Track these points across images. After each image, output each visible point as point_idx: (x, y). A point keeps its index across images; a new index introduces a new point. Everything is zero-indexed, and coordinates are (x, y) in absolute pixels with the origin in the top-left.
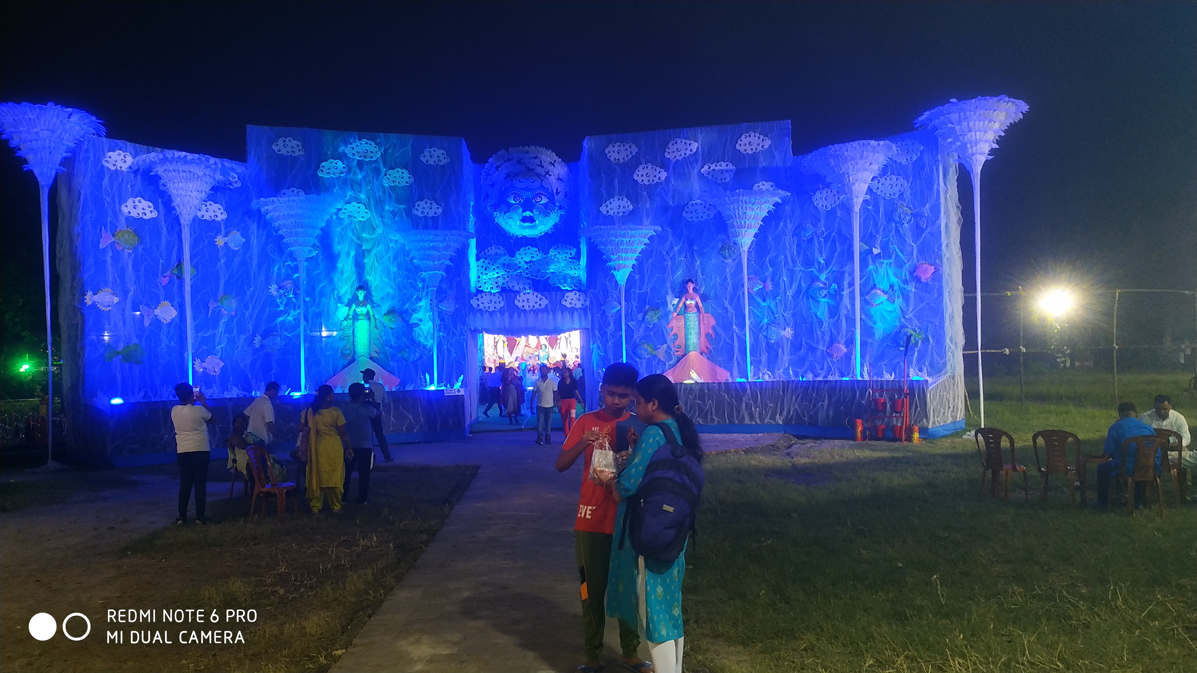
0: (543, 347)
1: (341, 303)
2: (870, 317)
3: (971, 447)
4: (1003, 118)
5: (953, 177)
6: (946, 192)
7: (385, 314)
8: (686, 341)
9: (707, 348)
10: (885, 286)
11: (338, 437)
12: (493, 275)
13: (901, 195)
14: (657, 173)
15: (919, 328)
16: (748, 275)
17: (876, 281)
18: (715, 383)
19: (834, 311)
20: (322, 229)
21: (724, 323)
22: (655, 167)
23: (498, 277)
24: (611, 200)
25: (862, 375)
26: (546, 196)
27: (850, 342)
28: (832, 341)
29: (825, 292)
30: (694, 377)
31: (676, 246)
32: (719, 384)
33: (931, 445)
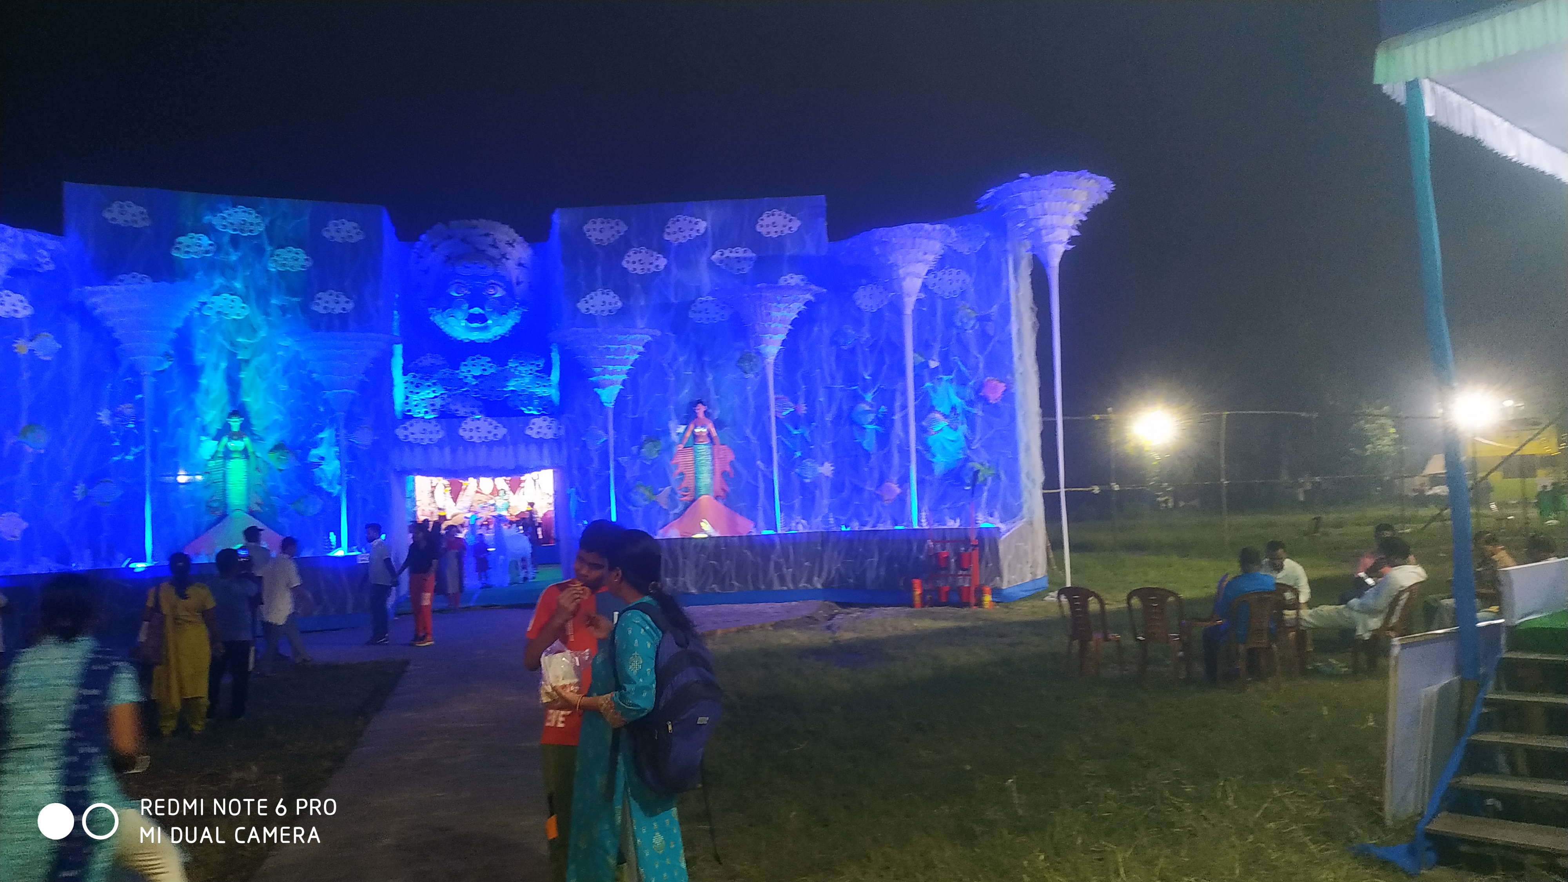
0: (501, 493)
1: (207, 435)
2: (928, 448)
3: (1054, 612)
4: (1084, 199)
5: (1025, 270)
6: (1017, 290)
7: (271, 451)
8: (695, 482)
9: (724, 490)
10: (946, 409)
11: (204, 626)
12: (427, 394)
13: (963, 293)
14: (652, 260)
15: (989, 462)
16: (775, 395)
17: (934, 403)
18: (734, 537)
19: (883, 439)
20: (178, 331)
21: (745, 458)
22: (650, 251)
23: (436, 397)
24: (593, 294)
25: (919, 522)
26: (502, 287)
27: (904, 481)
28: (882, 480)
29: (871, 417)
30: (707, 529)
31: (681, 355)
32: (740, 537)
33: (1007, 610)
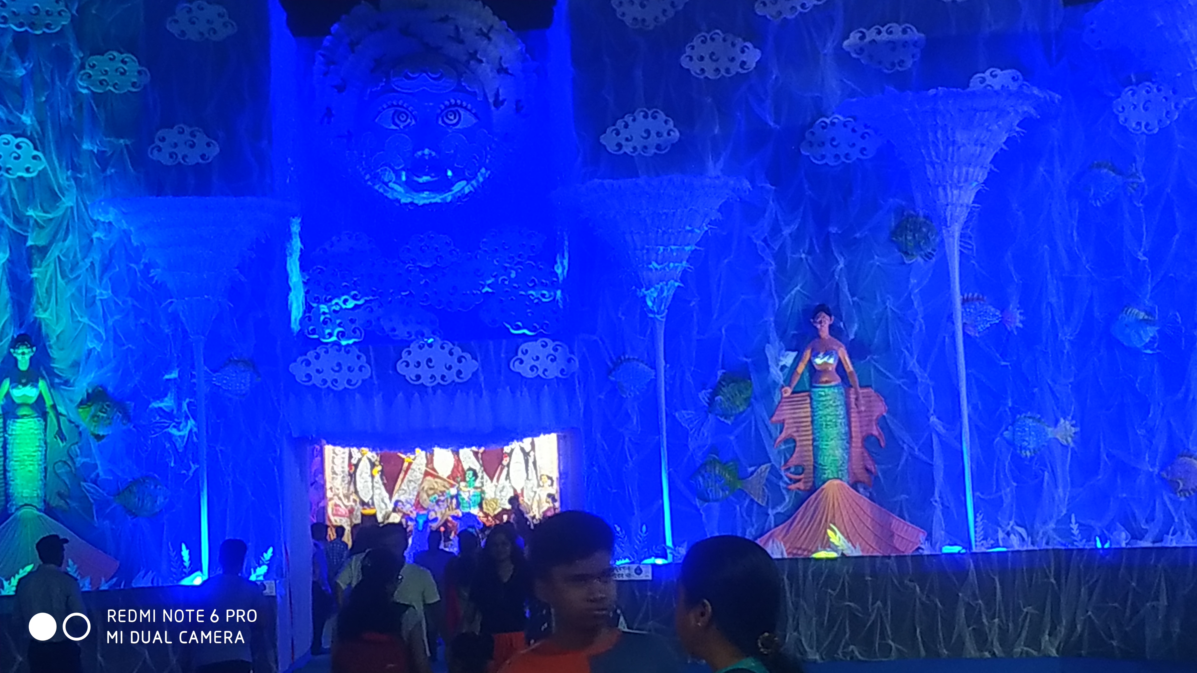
8: (815, 456)
9: (867, 470)
16: (962, 294)
18: (889, 557)
21: (907, 410)
23: (357, 308)
26: (470, 111)
30: (837, 544)
31: (788, 224)
32: (901, 558)
